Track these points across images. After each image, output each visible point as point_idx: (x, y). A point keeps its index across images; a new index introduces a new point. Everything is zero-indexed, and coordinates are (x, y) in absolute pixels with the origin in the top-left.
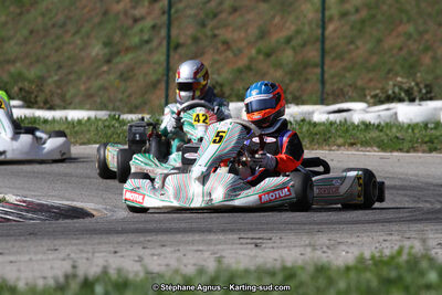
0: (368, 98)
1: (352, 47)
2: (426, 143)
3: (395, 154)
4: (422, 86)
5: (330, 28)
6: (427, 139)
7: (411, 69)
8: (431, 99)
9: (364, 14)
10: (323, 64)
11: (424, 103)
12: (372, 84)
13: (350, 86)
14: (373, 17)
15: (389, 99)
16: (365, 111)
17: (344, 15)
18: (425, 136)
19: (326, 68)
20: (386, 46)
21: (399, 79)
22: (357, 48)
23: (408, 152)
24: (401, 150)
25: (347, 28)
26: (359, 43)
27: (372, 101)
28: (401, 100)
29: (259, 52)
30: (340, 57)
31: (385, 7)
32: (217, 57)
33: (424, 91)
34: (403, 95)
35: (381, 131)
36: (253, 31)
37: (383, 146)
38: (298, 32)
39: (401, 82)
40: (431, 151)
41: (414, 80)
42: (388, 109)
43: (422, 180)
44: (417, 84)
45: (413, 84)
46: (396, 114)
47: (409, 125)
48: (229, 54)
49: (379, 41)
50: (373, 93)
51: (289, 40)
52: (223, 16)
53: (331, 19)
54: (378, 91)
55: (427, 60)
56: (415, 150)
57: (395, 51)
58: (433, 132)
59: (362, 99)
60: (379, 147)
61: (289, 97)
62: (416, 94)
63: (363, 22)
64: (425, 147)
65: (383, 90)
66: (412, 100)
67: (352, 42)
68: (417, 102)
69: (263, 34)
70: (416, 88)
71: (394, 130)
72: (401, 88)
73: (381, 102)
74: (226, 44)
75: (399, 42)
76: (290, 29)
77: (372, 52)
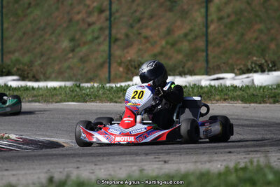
0: (236, 71)
1: (226, 39)
2: (272, 97)
3: (253, 105)
4: (269, 62)
5: (212, 27)
6: (272, 95)
7: (263, 52)
8: (275, 70)
9: (233, 18)
10: (207, 50)
11: (270, 73)
12: (239, 62)
13: (224, 63)
14: (239, 20)
15: (249, 71)
16: (233, 79)
17: (220, 19)
18: (271, 93)
19: (209, 53)
20: (247, 38)
21: (255, 58)
22: (229, 39)
23: (260, 103)
24: (256, 102)
25: (222, 27)
26: (230, 36)
27: (238, 72)
28: (256, 72)
29: (167, 43)
30: (218, 45)
31: (246, 14)
32: (141, 47)
33: (271, 66)
34: (257, 68)
35: (243, 91)
36: (163, 30)
37: (244, 100)
38: (191, 30)
39: (256, 61)
40: (274, 102)
41: (264, 59)
42: (248, 77)
43: (269, 120)
44: (266, 61)
45: (263, 61)
46: (253, 80)
47: (261, 87)
48: (148, 45)
49: (243, 35)
50: (238, 68)
51: (186, 35)
52: (144, 21)
53: (212, 21)
54: (242, 66)
55: (273, 46)
56: (265, 102)
57: (253, 41)
58: (276, 91)
59: (232, 71)
60: (242, 101)
61: (186, 71)
62: (265, 67)
63: (232, 23)
64: (271, 100)
65: (245, 65)
66: (263, 71)
67: (225, 36)
68: (266, 73)
69: (169, 32)
70: (265, 64)
71: (251, 90)
72: (256, 64)
73: (244, 73)
74: (146, 38)
75: (255, 35)
76: (186, 28)
77: (238, 42)
